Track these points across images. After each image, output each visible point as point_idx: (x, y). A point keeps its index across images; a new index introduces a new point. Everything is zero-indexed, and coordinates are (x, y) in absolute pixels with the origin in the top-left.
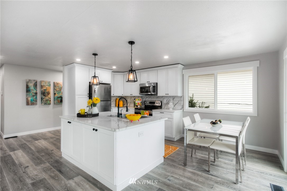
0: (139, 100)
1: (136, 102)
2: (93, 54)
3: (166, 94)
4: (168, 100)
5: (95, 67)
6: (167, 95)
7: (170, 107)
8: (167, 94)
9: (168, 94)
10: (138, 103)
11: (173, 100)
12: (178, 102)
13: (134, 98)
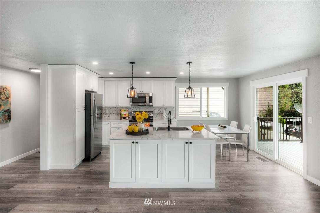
0: (125, 111)
1: (122, 114)
2: (130, 63)
3: (163, 105)
4: (160, 110)
5: (132, 78)
7: (164, 117)
9: (165, 105)
10: (125, 115)
11: (165, 110)
13: (121, 109)
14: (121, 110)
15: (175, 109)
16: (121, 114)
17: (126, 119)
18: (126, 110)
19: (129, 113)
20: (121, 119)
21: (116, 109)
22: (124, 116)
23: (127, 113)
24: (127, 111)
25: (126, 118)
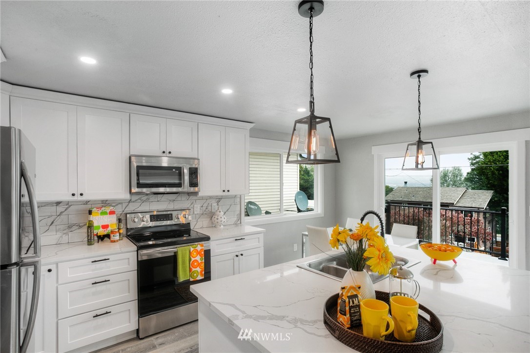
0: (103, 213)
1: (95, 223)
3: (224, 191)
4: (205, 205)
6: (226, 193)
8: (226, 191)
9: (228, 191)
10: (105, 227)
11: (218, 205)
12: (228, 207)
13: (88, 207)
14: (90, 212)
15: (238, 200)
16: (90, 226)
17: (112, 242)
18: (108, 209)
19: (120, 220)
20: (90, 242)
21: (60, 209)
22: (101, 232)
23: (111, 221)
24: (112, 213)
25: (112, 238)
